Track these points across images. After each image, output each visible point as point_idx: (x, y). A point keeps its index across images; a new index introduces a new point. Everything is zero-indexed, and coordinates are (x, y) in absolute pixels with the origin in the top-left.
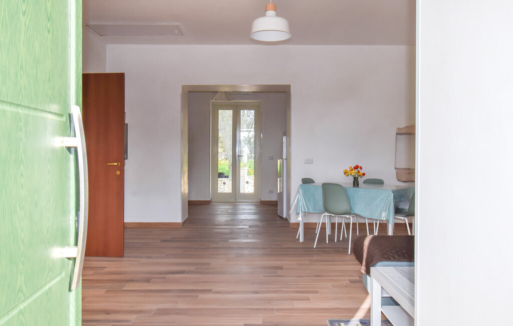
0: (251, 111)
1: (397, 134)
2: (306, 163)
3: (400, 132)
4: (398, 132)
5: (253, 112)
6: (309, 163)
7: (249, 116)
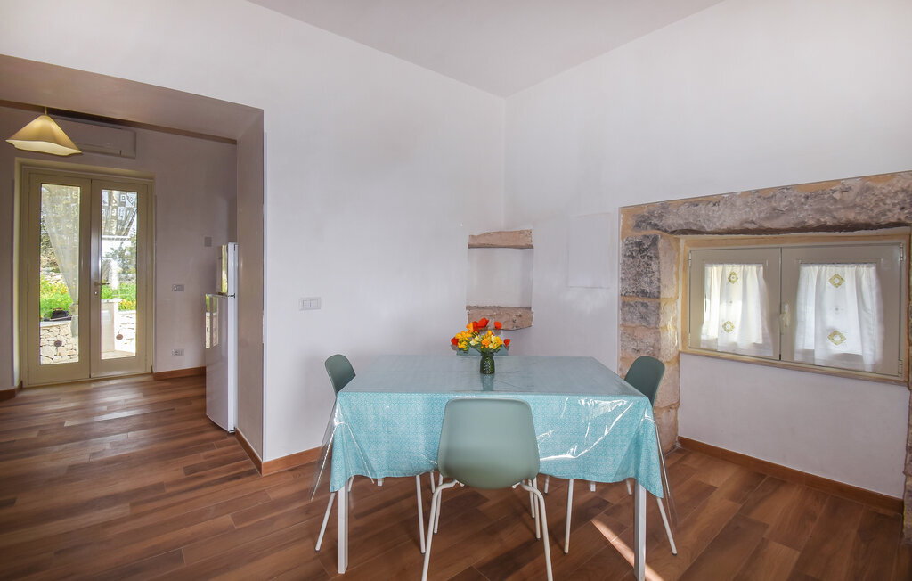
0: (129, 194)
1: (470, 246)
2: (305, 308)
3: (476, 243)
4: (472, 243)
5: (133, 196)
6: (311, 307)
7: (123, 204)
